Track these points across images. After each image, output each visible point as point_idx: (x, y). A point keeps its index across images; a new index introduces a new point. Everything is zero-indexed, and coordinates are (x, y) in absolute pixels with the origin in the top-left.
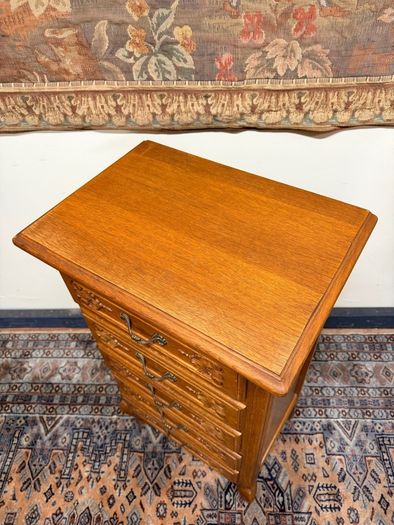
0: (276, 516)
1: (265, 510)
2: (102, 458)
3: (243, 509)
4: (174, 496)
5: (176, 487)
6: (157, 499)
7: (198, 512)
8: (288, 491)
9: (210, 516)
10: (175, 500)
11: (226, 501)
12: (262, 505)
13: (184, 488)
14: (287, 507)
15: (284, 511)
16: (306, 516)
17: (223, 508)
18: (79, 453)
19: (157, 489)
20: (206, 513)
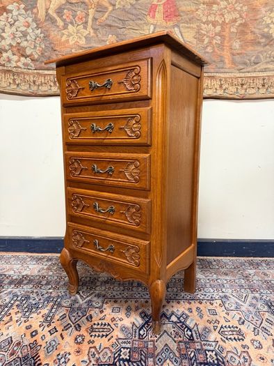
0: (185, 343)
1: (176, 339)
2: (34, 310)
3: (156, 339)
4: (92, 331)
5: (95, 327)
6: (76, 333)
7: (113, 340)
8: (195, 328)
9: (125, 343)
10: (93, 334)
11: (140, 334)
12: (173, 336)
13: (102, 327)
14: (195, 338)
15: (193, 339)
16: (214, 344)
17: (137, 338)
18: (15, 307)
19: (78, 327)
20: (120, 341)
